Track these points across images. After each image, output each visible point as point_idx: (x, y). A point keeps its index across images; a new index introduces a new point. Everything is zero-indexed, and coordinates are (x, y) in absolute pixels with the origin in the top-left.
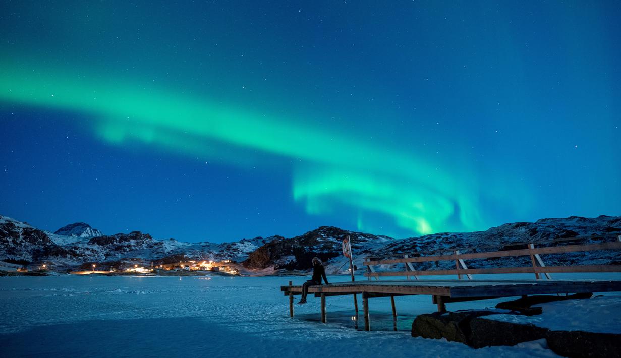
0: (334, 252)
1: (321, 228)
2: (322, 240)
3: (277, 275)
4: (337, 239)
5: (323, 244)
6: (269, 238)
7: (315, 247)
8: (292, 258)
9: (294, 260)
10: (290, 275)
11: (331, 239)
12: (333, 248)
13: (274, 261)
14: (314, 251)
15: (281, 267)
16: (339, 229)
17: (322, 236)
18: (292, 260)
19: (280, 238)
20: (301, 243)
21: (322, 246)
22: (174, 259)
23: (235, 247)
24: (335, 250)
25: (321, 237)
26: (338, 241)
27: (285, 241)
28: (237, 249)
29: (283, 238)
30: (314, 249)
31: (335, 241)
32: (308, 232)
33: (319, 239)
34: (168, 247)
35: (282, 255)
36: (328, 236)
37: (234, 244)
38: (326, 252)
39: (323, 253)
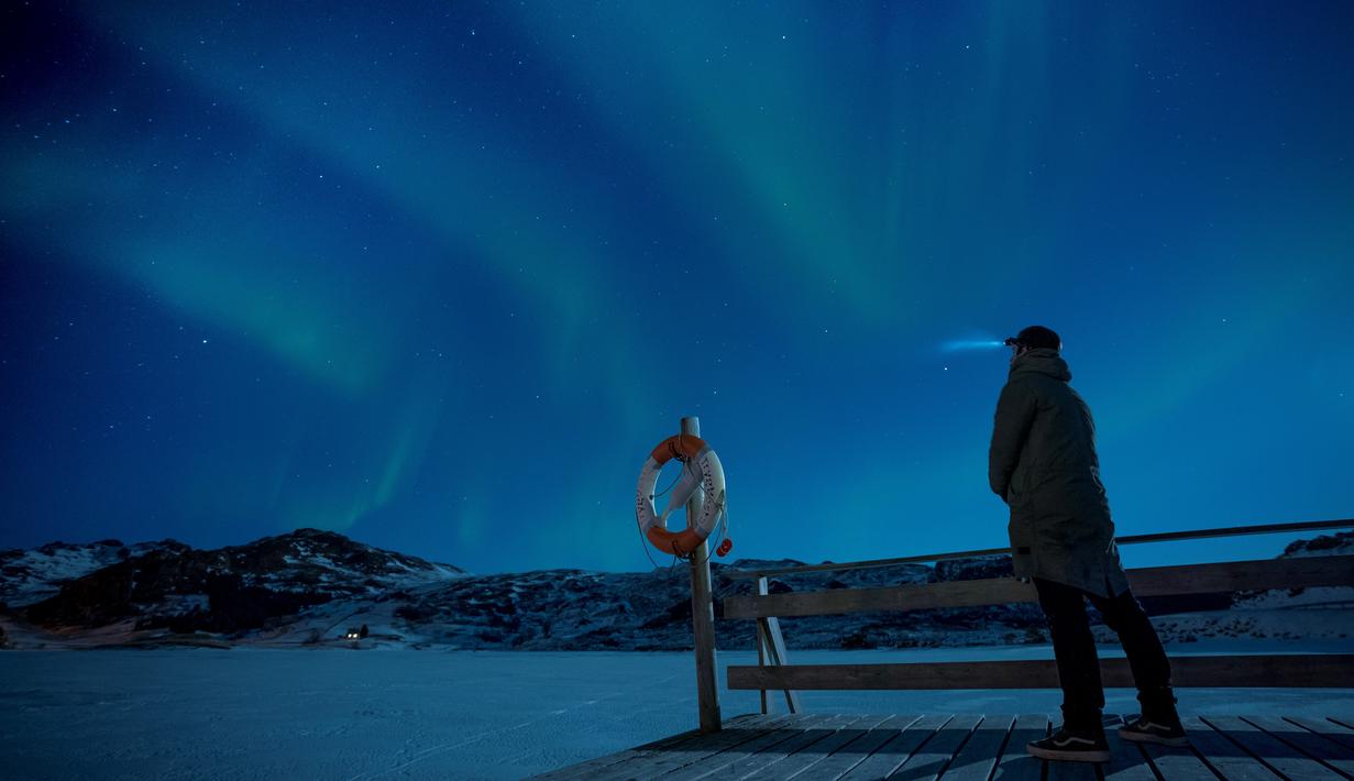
0: (321, 591)
1: (299, 534)
2: (295, 561)
3: (138, 645)
4: (335, 560)
5: (296, 571)
6: (143, 546)
7: (272, 576)
8: (203, 601)
9: (204, 606)
10: (180, 644)
11: (321, 560)
12: (320, 581)
13: (141, 607)
14: (267, 586)
15: (157, 623)
16: (346, 538)
17: (299, 551)
18: (197, 607)
19: (178, 547)
20: (235, 564)
21: (290, 576)
23: (16, 563)
24: (325, 588)
25: (296, 554)
26: (337, 565)
27: (189, 554)
28: (23, 569)
29: (188, 547)
30: (268, 580)
31: (328, 566)
32: (262, 540)
33: (288, 559)
35: (170, 593)
36: (314, 551)
37: (19, 554)
38: (300, 590)
39: (291, 594)
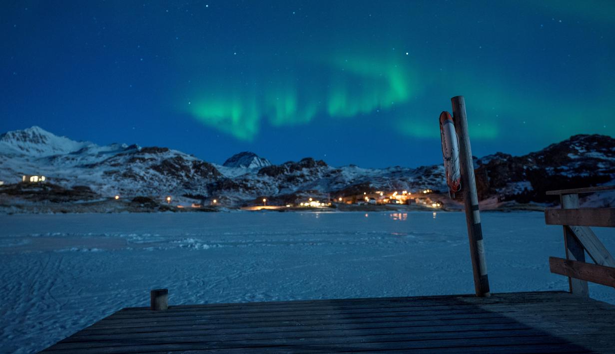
0: (601, 174)
1: (574, 139)
2: (576, 157)
3: (500, 210)
4: (606, 153)
5: (579, 163)
6: (487, 158)
7: (565, 168)
8: (526, 185)
9: (530, 188)
10: (521, 209)
11: (594, 154)
12: (599, 168)
13: (497, 190)
14: (563, 174)
15: (508, 198)
16: (609, 138)
17: (577, 150)
18: (526, 189)
19: (505, 156)
20: (538, 162)
21: (577, 166)
22: (356, 189)
23: (436, 172)
24: (602, 172)
25: (576, 152)
26: (608, 156)
27: (511, 160)
28: (440, 174)
29: (510, 156)
30: (562, 170)
31: (602, 158)
32: (551, 146)
33: (571, 156)
34: (348, 175)
35: (509, 181)
36: (588, 149)
37: (435, 167)
38: (586, 175)
39: (580, 177)
